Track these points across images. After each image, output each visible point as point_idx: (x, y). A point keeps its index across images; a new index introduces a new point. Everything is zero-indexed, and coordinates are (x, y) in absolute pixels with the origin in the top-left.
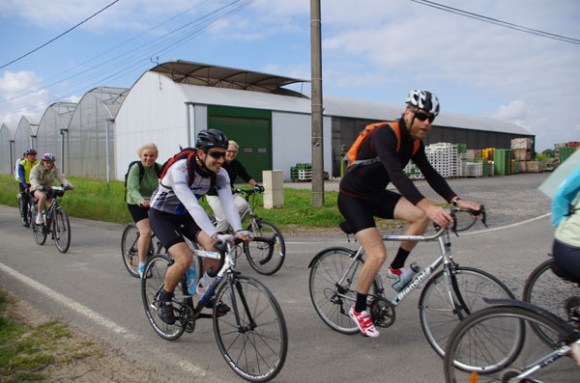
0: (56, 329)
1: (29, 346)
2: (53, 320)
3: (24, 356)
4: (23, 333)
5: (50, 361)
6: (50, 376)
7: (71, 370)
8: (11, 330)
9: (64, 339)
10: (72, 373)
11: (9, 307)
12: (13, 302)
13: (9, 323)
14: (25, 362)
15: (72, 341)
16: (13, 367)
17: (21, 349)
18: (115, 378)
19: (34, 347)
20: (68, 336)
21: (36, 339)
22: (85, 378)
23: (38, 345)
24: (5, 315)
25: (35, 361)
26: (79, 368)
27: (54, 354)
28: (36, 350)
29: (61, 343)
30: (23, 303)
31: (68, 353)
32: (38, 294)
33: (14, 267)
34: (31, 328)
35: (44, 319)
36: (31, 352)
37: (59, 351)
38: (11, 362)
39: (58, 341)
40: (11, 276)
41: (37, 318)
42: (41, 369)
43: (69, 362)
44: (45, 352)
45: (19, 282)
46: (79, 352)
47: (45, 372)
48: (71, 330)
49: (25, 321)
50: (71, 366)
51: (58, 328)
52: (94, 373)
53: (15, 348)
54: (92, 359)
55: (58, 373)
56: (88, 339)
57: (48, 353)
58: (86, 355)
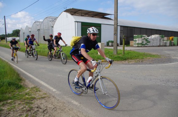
0: (36, 89)
1: (29, 94)
2: (36, 86)
3: (27, 96)
4: (27, 90)
5: (34, 98)
6: (34, 103)
7: (40, 101)
8: (24, 89)
9: (38, 92)
10: (41, 102)
11: (23, 82)
12: (24, 80)
13: (23, 86)
14: (28, 98)
15: (41, 93)
16: (24, 99)
17: (26, 94)
18: (53, 104)
19: (30, 94)
20: (40, 91)
21: (31, 92)
22: (44, 104)
23: (31, 93)
24: (22, 84)
25: (30, 98)
26: (43, 101)
27: (36, 96)
28: (31, 95)
29: (38, 93)
30: (27, 81)
31: (40, 96)
32: (31, 78)
33: (24, 70)
34: (29, 88)
35: (33, 86)
36: (29, 95)
37: (37, 95)
38: (23, 98)
39: (37, 92)
40: (24, 73)
41: (31, 86)
42: (32, 100)
43: (40, 99)
44: (33, 96)
45: (26, 75)
46: (43, 96)
47: (33, 102)
48: (40, 89)
49: (27, 86)
50: (40, 100)
51: (37, 89)
52: (47, 102)
53: (25, 94)
54: (46, 99)
55: (36, 102)
56: (45, 93)
57: (34, 96)
58: (45, 97)
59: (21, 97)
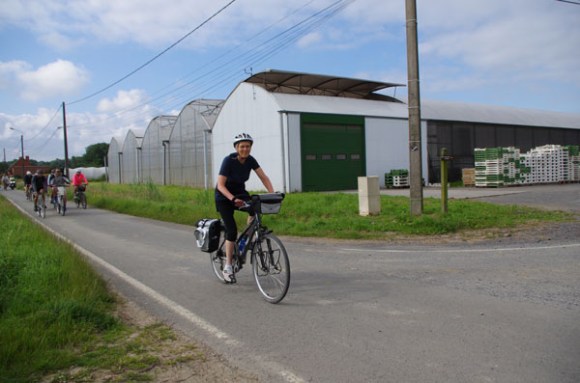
59: (112, 357)
